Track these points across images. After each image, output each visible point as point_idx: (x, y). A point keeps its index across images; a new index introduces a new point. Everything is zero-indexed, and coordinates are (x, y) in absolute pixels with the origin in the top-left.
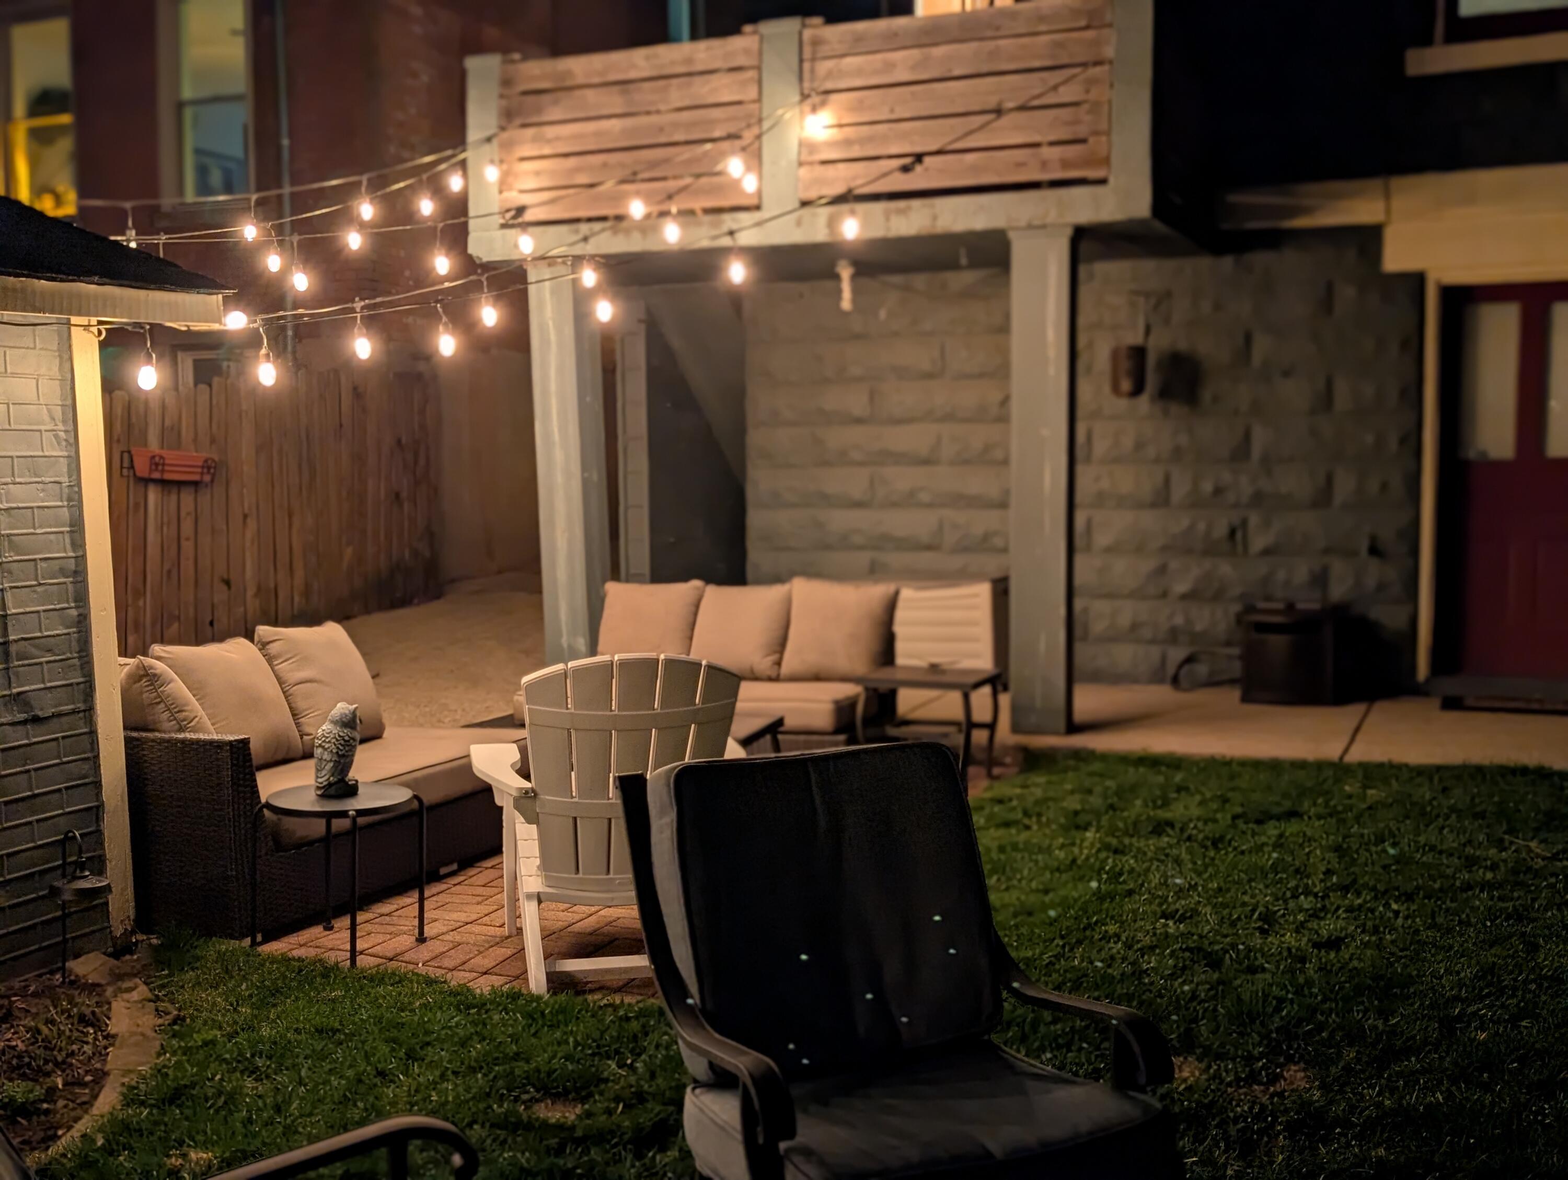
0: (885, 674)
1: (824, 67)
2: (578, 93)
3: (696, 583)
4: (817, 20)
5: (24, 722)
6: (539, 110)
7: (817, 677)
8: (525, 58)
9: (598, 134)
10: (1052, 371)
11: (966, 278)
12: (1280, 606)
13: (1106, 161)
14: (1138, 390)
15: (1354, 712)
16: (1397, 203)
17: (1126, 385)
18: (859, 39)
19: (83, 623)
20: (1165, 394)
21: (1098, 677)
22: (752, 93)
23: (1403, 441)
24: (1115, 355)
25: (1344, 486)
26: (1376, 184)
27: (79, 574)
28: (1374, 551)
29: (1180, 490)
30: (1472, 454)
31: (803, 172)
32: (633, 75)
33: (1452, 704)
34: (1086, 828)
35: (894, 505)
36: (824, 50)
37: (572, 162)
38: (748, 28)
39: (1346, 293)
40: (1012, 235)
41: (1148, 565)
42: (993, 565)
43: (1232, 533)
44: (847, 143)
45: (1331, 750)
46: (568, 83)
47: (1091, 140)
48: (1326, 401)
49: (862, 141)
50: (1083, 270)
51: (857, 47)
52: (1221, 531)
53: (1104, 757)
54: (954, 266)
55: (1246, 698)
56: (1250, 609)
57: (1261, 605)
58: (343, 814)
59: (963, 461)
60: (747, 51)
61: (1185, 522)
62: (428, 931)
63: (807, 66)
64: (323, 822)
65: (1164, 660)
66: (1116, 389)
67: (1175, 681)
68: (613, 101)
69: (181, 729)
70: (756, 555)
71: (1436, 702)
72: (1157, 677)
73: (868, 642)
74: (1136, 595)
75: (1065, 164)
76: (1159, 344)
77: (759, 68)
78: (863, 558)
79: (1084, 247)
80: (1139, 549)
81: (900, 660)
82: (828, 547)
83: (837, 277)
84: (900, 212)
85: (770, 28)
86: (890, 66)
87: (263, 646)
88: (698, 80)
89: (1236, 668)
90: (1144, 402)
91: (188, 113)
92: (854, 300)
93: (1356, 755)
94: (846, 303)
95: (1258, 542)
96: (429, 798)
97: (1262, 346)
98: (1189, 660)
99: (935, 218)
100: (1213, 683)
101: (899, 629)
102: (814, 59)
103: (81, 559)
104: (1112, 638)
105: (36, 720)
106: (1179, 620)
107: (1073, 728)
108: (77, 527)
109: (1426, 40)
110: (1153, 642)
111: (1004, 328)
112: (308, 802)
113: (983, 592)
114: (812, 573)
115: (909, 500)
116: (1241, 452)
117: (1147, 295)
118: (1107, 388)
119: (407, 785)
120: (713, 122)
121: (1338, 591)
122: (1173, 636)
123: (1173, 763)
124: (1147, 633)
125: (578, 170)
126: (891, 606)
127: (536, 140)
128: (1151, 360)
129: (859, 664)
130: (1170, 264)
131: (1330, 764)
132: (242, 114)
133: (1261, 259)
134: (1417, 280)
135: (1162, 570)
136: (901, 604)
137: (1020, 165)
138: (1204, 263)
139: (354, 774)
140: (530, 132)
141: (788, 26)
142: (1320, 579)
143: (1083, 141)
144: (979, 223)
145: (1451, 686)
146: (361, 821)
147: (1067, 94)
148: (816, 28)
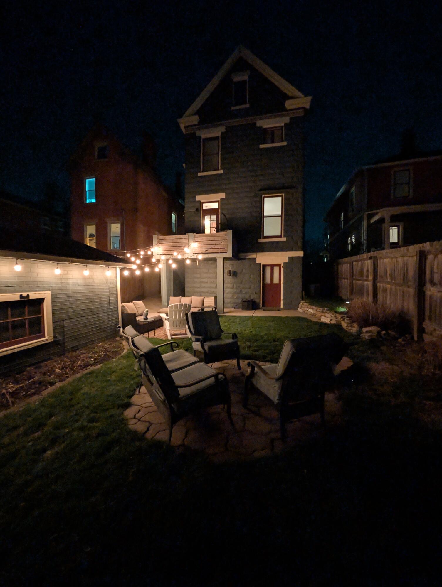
0: (203, 307)
1: (196, 238)
2: (167, 240)
3: (181, 297)
4: (195, 233)
5: (111, 311)
6: (162, 242)
7: (195, 307)
8: (160, 236)
9: (169, 245)
10: (221, 273)
11: (211, 262)
12: (246, 299)
13: (227, 250)
14: (230, 275)
15: (254, 311)
16: (258, 256)
17: (229, 275)
18: (200, 236)
19: (117, 300)
20: (233, 276)
21: (226, 308)
22: (188, 241)
23: (259, 281)
24: (228, 271)
25: (253, 286)
26: (255, 253)
27: (117, 295)
28: (256, 293)
29: (235, 286)
30: (266, 283)
31: (193, 250)
32: (173, 238)
33: (264, 310)
34: (226, 323)
35: (203, 288)
36: (195, 237)
37: (166, 248)
38: (187, 234)
39: (252, 265)
40: (217, 258)
41: (231, 295)
42: (215, 295)
43: (241, 291)
44: (198, 247)
45: (251, 315)
46: (165, 239)
47: (226, 248)
48: (250, 277)
49: (200, 247)
50: (225, 262)
51: (200, 237)
52: (239, 291)
53: (227, 316)
54: (210, 261)
55: (242, 310)
56: (242, 300)
57: (244, 299)
58: (147, 321)
59: (211, 283)
60: (187, 236)
61: (235, 290)
62: (156, 334)
63: (194, 238)
64: (143, 322)
65: (233, 306)
66: (228, 275)
67: (235, 308)
68: (171, 241)
69: (127, 312)
70: (186, 294)
71: (262, 310)
72: (233, 308)
73: (201, 303)
74: (231, 298)
75: (223, 251)
76: (233, 270)
77: (188, 238)
78: (199, 294)
79: (224, 260)
80: (231, 293)
81: (205, 305)
82: (195, 293)
83: (196, 262)
84: (204, 255)
85: (189, 234)
86: (203, 239)
87: (134, 303)
88: (181, 239)
89: (241, 307)
90: (231, 276)
91: (112, 238)
92: (198, 264)
93: (254, 315)
94: (198, 265)
95: (244, 292)
96: (156, 319)
97: (244, 271)
98: (236, 306)
99: (208, 256)
100: (239, 308)
101: (204, 302)
102: (195, 238)
103: (117, 293)
104: (228, 303)
105: (113, 311)
106: (235, 301)
107: (224, 313)
108: (117, 289)
109: (260, 238)
110: (232, 304)
111: (216, 267)
112: (143, 320)
113: (213, 298)
114: (194, 296)
115: (204, 287)
116: (242, 282)
117: (231, 265)
118: (227, 275)
119: (154, 318)
120: (183, 244)
121: (252, 298)
122: (234, 303)
123: (235, 316)
124: (231, 303)
125: (167, 249)
126: (204, 299)
127: (162, 245)
128: (232, 272)
129: (200, 306)
130: (233, 261)
131: (251, 316)
132: (119, 238)
133: (243, 261)
134: (260, 264)
135: (233, 295)
136: (205, 299)
137: (218, 251)
138: (237, 261)
139: (147, 317)
140: (161, 244)
141: (192, 234)
142: (250, 296)
143: (225, 248)
144: (213, 257)
145: (264, 308)
146: (150, 322)
147: (222, 243)
148: (195, 234)
